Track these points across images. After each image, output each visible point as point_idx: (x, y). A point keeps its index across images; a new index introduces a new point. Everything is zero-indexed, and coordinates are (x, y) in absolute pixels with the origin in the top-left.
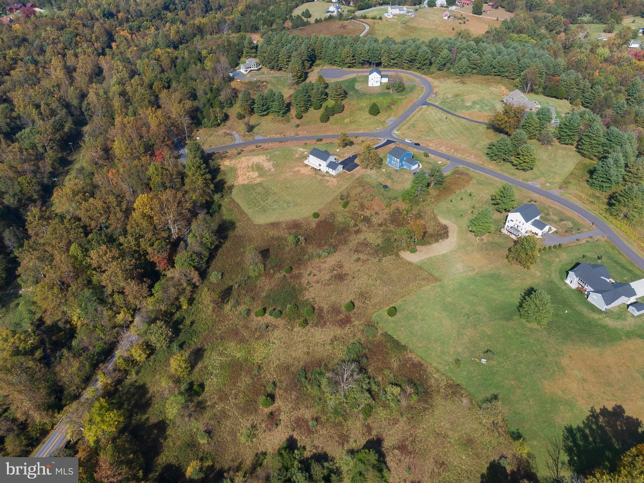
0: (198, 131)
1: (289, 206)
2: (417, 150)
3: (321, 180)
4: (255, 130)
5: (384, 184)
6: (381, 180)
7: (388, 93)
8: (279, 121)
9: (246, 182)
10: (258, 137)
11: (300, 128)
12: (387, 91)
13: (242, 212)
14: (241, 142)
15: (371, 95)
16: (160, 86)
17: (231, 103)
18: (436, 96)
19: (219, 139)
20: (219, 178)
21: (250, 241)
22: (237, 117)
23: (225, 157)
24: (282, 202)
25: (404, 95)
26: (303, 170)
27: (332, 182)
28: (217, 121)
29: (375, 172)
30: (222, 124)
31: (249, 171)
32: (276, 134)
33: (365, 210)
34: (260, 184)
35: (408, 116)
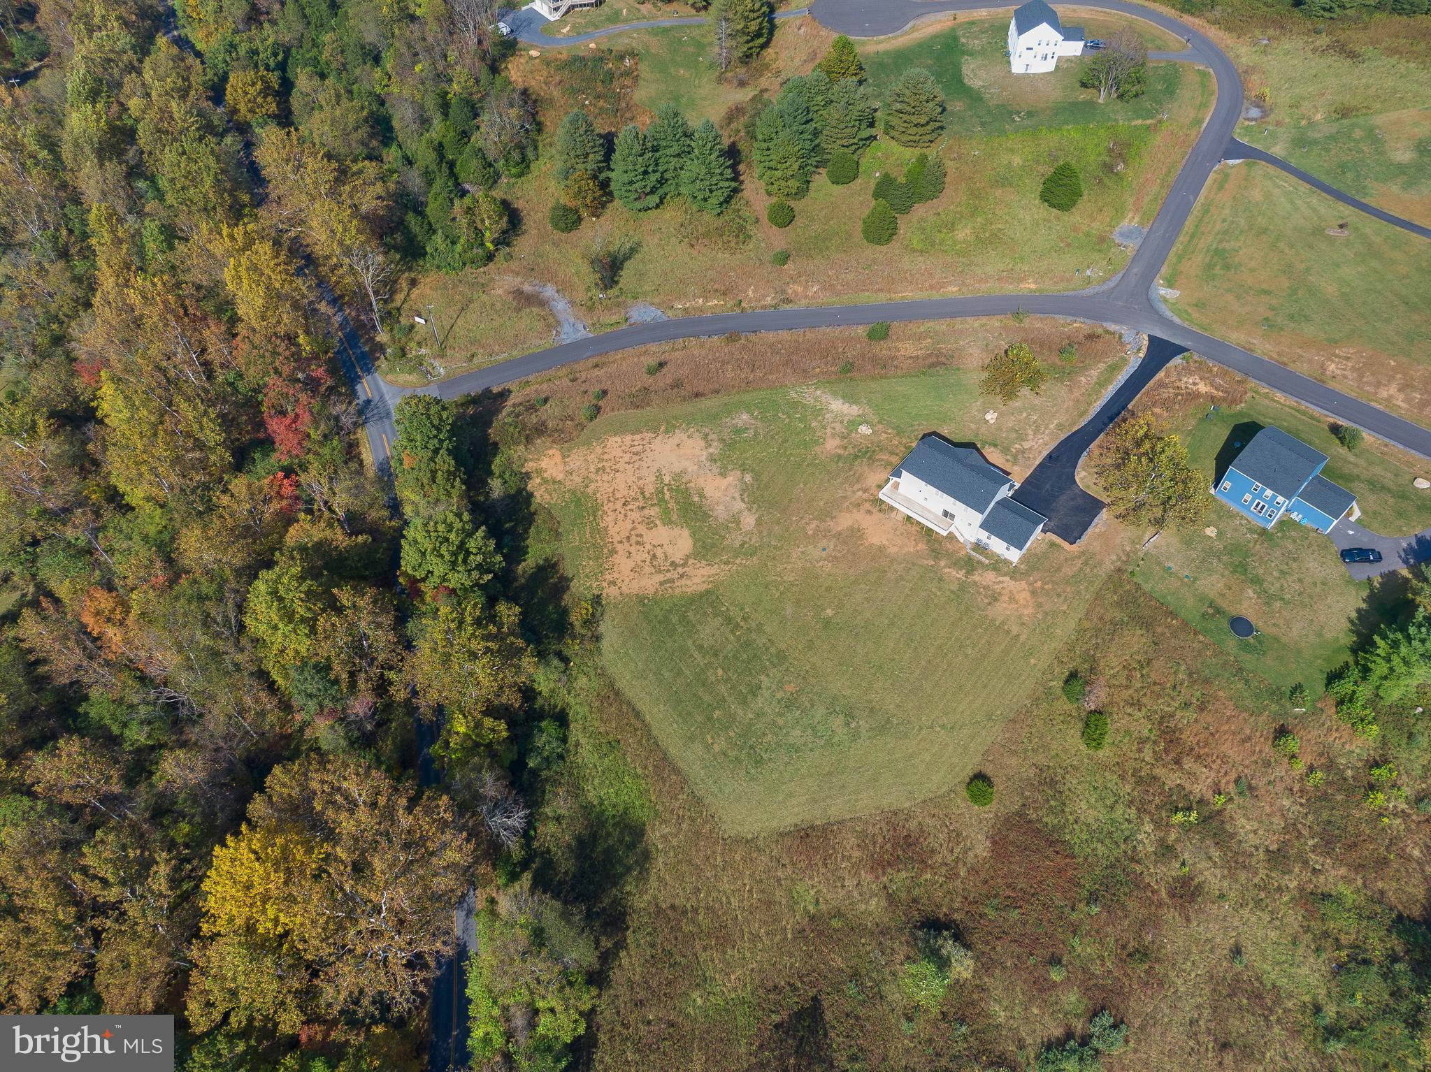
0: (413, 283)
1: (855, 736)
2: (1292, 401)
3: (963, 587)
4: (627, 276)
5: (1234, 611)
6: (1213, 584)
7: (1091, 104)
8: (706, 234)
9: (649, 584)
10: (643, 313)
11: (790, 267)
12: (1084, 95)
13: (664, 766)
14: (582, 334)
15: (1030, 114)
16: (251, 90)
17: (523, 160)
18: (1265, 114)
19: (498, 321)
20: (536, 552)
21: (723, 937)
22: (555, 225)
23: (542, 429)
24: (820, 712)
25: (1149, 114)
26: (877, 533)
27: (1012, 599)
28: (482, 244)
29: (1175, 541)
30: (500, 256)
31: (650, 524)
32: (706, 294)
33: (1188, 763)
34: (708, 599)
35: (1186, 209)
